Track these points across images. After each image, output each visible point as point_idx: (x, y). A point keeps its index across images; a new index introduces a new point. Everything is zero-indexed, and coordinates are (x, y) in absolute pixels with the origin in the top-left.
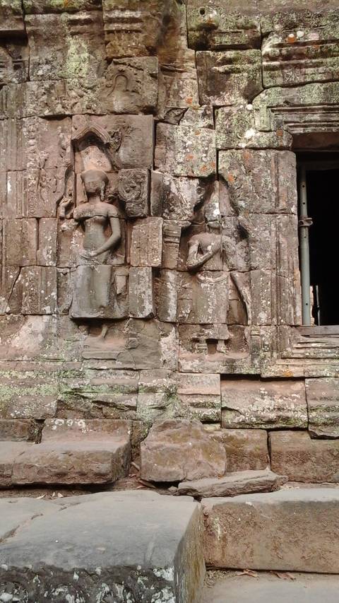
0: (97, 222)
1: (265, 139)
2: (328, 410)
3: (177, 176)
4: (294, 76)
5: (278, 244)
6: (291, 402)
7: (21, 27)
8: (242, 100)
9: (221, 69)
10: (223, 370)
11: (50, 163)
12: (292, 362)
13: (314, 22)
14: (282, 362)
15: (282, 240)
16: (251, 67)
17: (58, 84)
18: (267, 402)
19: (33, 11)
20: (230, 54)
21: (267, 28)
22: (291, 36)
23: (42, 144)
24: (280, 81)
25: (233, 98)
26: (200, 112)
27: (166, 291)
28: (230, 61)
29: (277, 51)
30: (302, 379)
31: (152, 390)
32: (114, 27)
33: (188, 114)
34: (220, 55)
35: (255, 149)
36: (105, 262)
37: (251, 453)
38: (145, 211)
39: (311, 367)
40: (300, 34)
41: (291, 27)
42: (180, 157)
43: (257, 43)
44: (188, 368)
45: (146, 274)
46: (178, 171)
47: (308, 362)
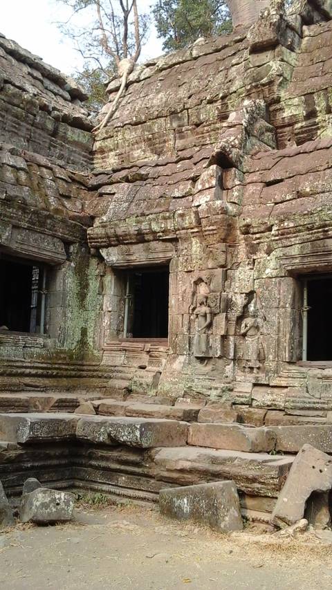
0: (202, 316)
1: (275, 273)
2: (293, 402)
3: (236, 293)
4: (287, 243)
5: (279, 323)
6: (279, 398)
7: (175, 236)
8: (265, 255)
9: (255, 242)
10: (254, 381)
11: (187, 291)
12: (283, 379)
13: (292, 218)
14: (278, 378)
15: (281, 320)
16: (268, 240)
17: (189, 258)
18: (270, 397)
19: (179, 230)
20: (258, 236)
21: (272, 222)
22: (282, 225)
23: (184, 283)
24: (280, 245)
25: (261, 255)
26: (247, 263)
27: (229, 345)
28: (259, 238)
29: (277, 232)
30: (286, 387)
31: (216, 389)
32: (207, 233)
33: (241, 264)
34: (254, 236)
35: (271, 278)
36: (205, 333)
37: (256, 419)
38: (218, 311)
39: (291, 382)
40: (286, 224)
41: (282, 221)
42: (237, 285)
43: (270, 229)
44: (239, 380)
45: (218, 337)
46: (236, 291)
47: (290, 379)
